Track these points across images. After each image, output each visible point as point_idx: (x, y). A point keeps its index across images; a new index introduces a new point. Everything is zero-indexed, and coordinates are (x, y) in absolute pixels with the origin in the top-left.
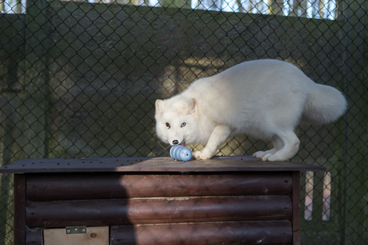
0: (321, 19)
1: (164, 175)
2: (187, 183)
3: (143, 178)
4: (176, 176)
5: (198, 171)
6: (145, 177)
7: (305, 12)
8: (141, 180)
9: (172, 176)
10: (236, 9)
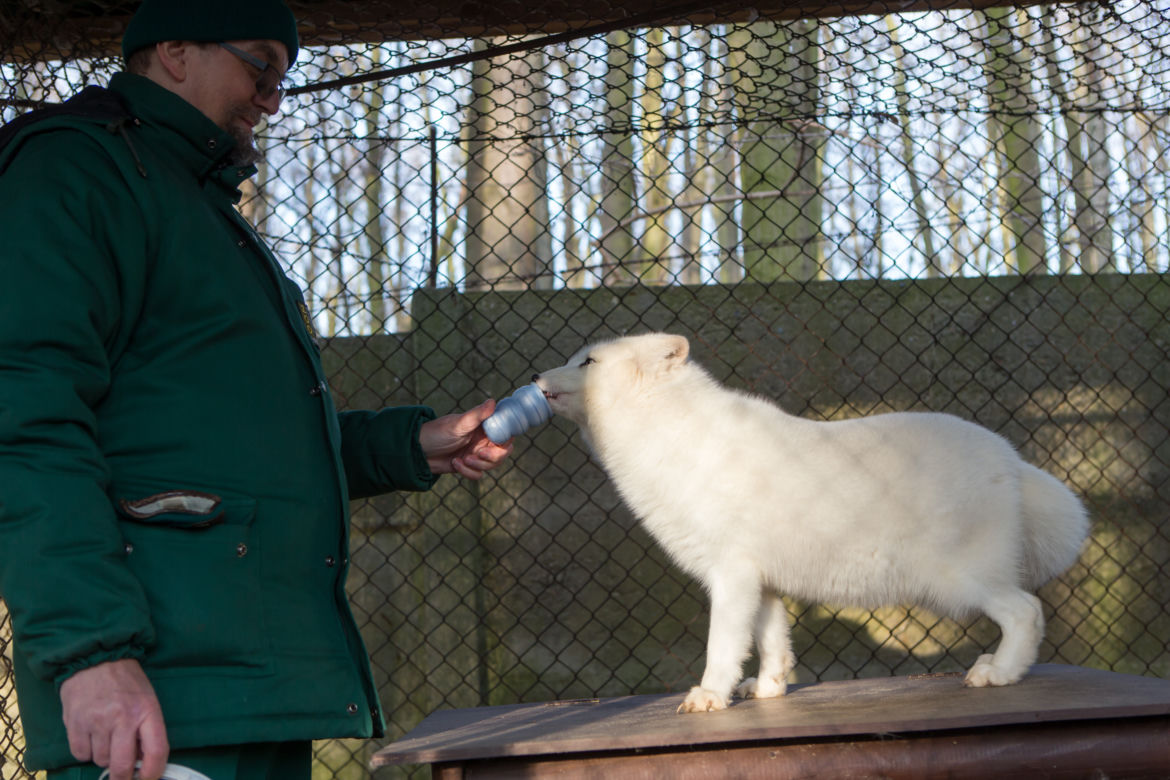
0: (1151, 272)
1: (829, 745)
2: (894, 762)
3: (773, 755)
4: (861, 745)
5: (923, 728)
6: (776, 753)
7: (1111, 260)
8: (767, 762)
9: (852, 744)
10: (918, 271)
